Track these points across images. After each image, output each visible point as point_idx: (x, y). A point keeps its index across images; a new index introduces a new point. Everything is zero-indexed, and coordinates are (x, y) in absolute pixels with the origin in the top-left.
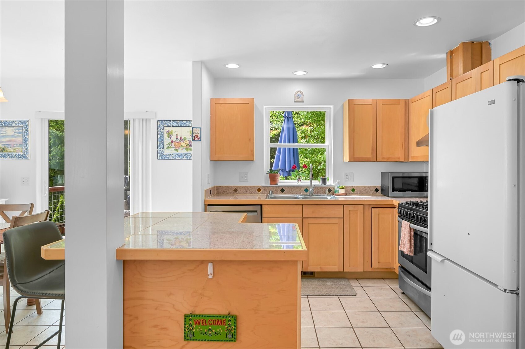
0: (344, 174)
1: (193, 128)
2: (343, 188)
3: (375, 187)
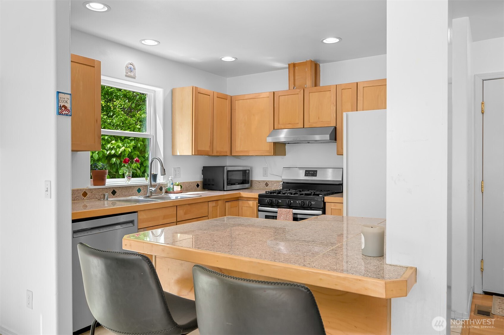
0: (173, 169)
1: (58, 93)
2: (178, 185)
3: (197, 182)
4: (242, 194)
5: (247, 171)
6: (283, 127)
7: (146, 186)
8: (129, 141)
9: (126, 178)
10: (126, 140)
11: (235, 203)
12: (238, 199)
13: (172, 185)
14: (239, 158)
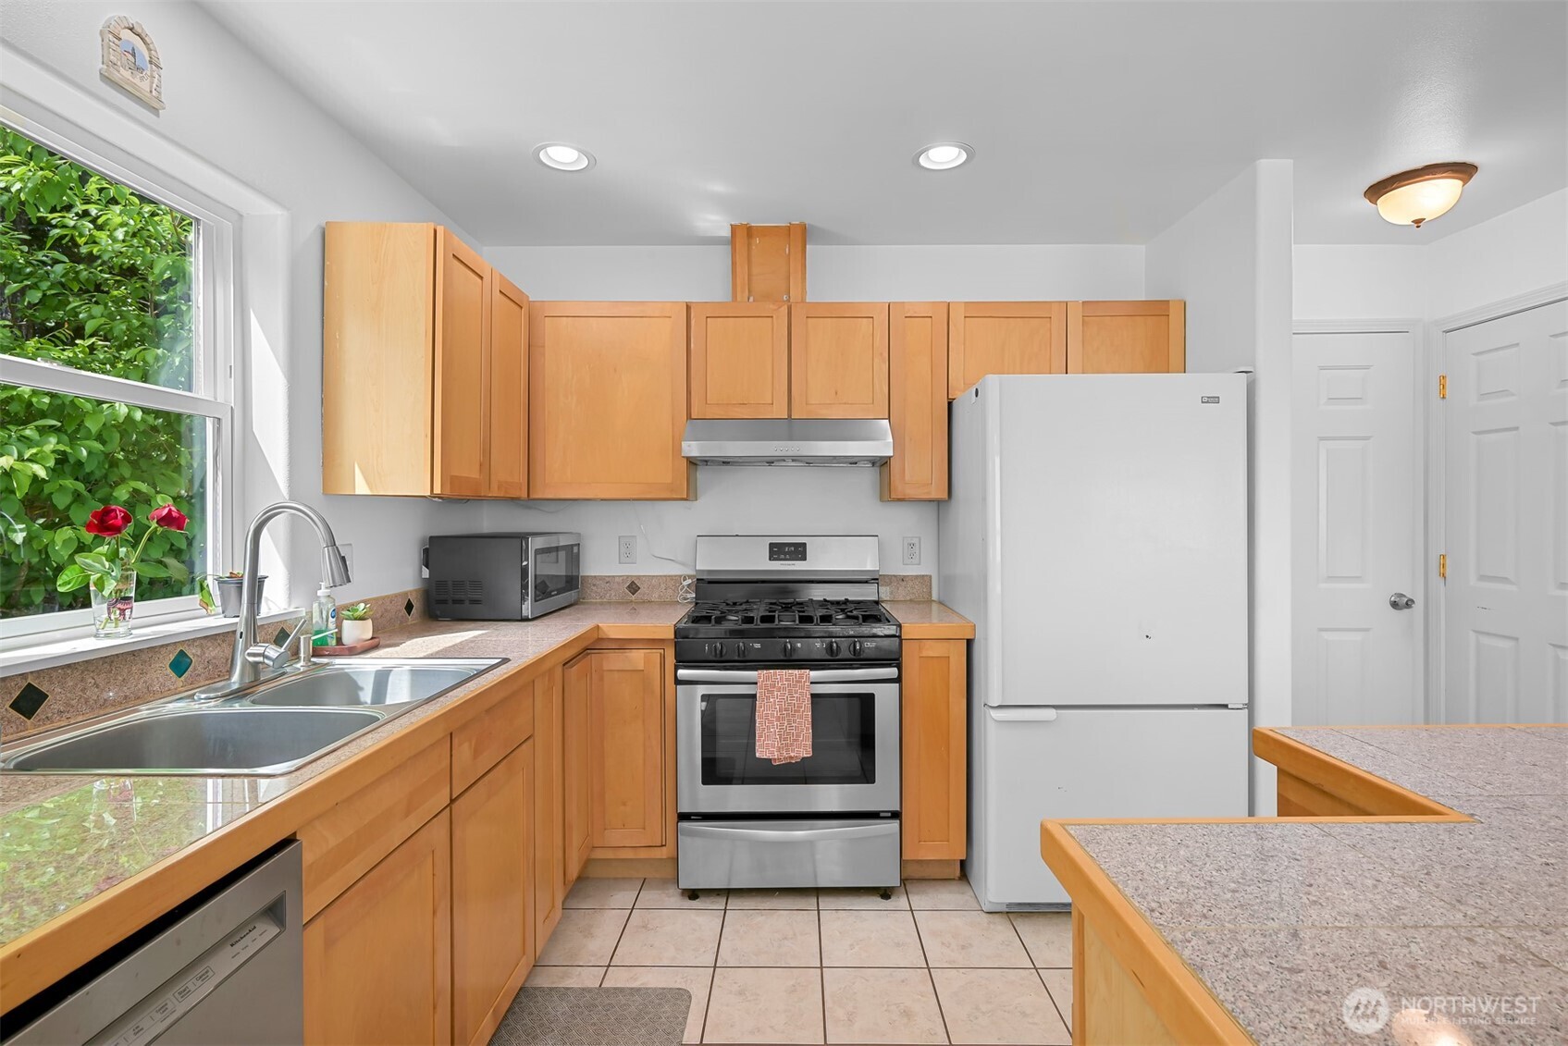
2: (362, 618)
3: (406, 593)
4: (605, 629)
5: (574, 548)
6: (719, 412)
9: (98, 606)
13: (334, 620)
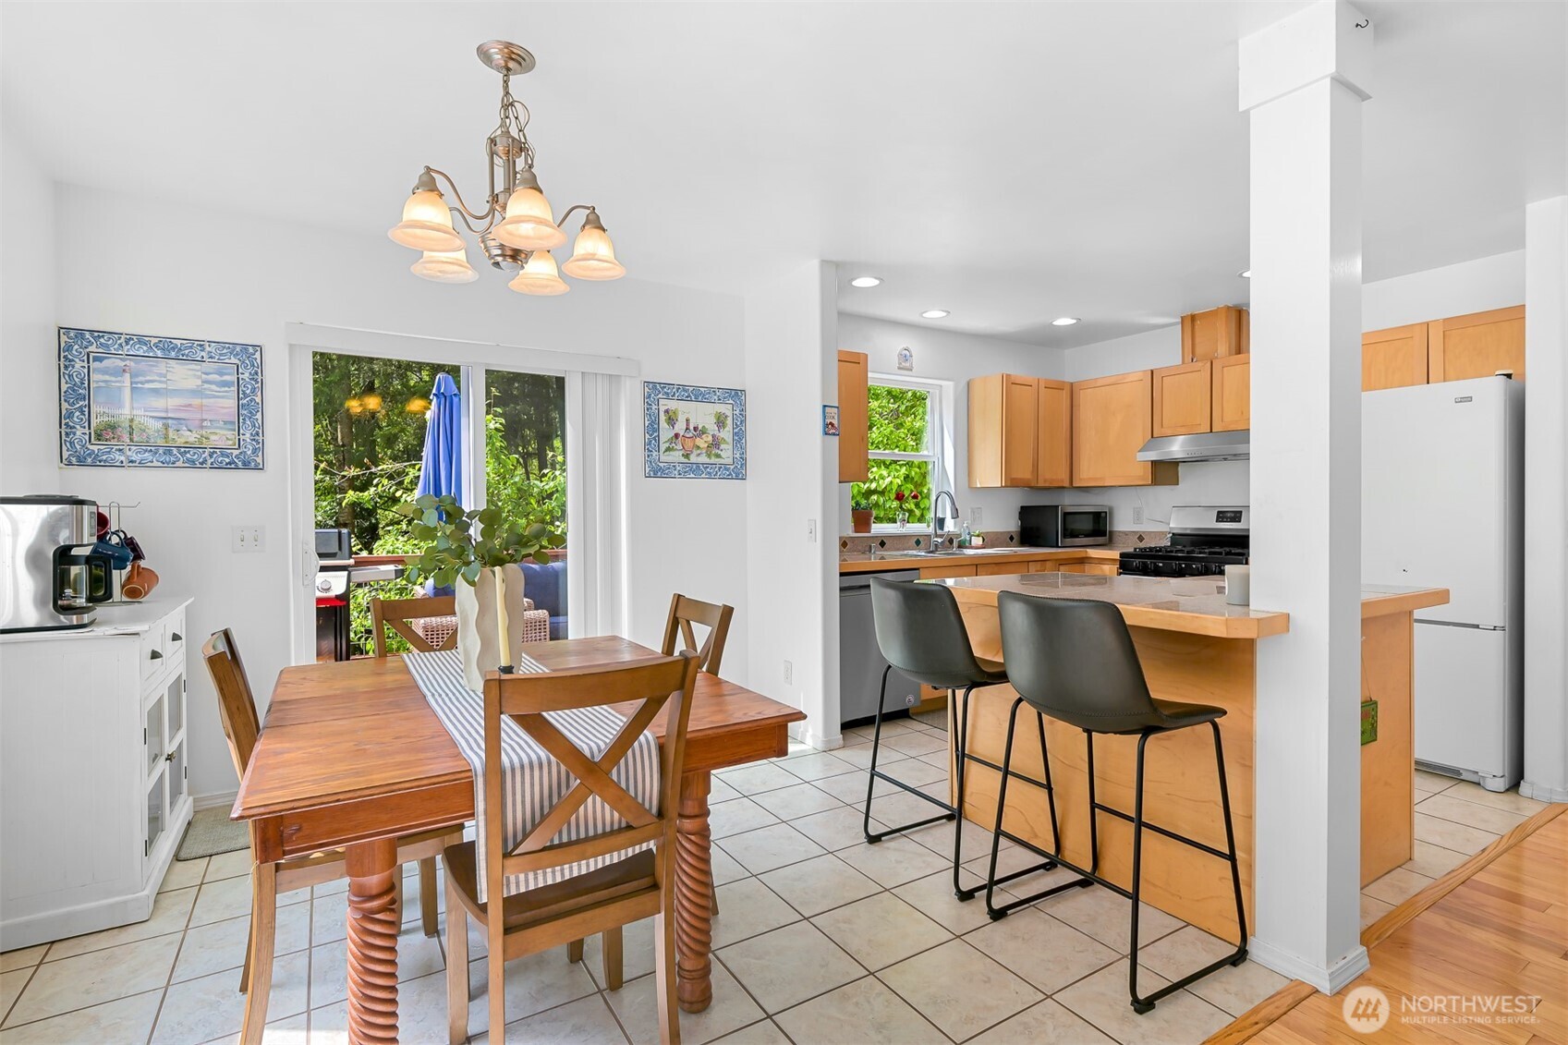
0: (970, 508)
1: (825, 406)
2: (978, 536)
3: (1009, 532)
4: (1091, 553)
5: (1103, 515)
6: (1169, 433)
7: (929, 536)
8: (898, 467)
9: (898, 523)
10: (893, 465)
11: (1077, 567)
12: (1083, 561)
13: (969, 536)
14: (1087, 492)
